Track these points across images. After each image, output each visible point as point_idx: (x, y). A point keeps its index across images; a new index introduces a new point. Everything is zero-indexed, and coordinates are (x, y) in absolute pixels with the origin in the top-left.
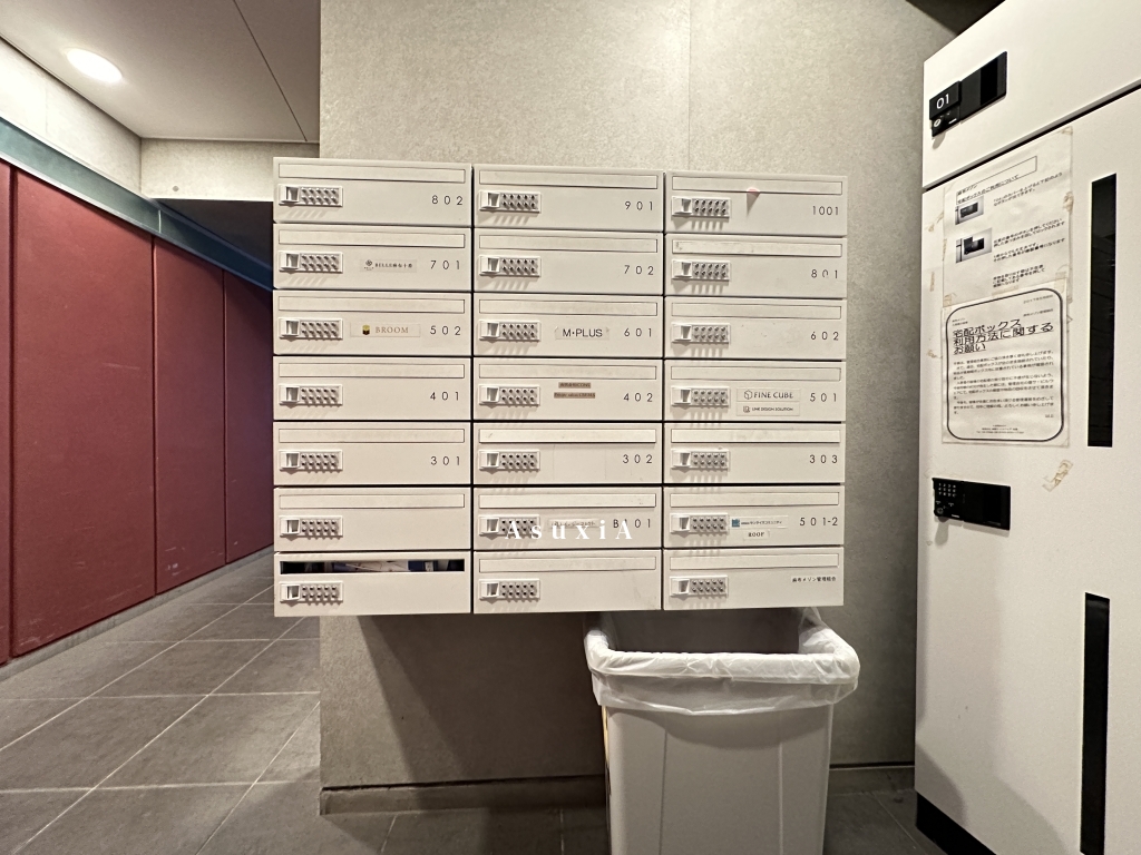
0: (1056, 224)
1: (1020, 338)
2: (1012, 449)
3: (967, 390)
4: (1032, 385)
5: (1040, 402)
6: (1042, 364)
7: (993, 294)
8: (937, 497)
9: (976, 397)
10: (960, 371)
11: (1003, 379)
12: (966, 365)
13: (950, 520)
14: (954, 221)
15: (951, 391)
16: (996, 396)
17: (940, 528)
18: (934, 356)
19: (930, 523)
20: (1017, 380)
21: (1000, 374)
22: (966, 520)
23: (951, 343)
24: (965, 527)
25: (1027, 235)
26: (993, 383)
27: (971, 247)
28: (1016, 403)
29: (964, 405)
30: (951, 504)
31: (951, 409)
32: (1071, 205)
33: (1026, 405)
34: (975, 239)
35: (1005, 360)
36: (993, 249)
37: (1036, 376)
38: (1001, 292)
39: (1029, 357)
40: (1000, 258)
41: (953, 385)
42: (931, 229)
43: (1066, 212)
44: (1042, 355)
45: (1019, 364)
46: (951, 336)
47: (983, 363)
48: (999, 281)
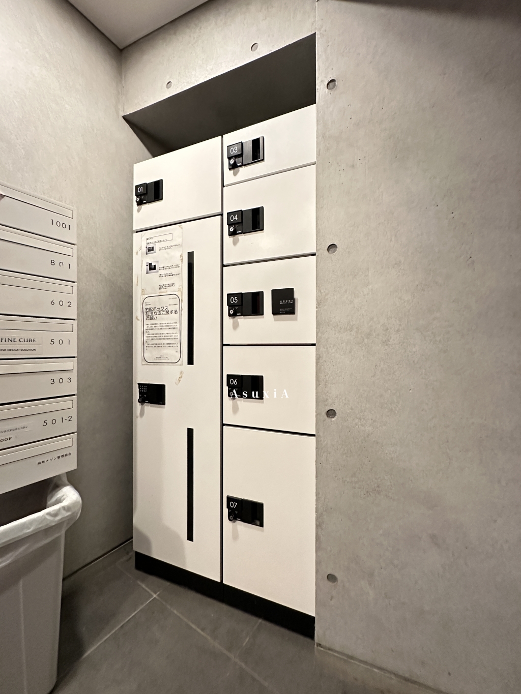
0: (177, 266)
1: (167, 315)
2: (166, 367)
3: (151, 338)
4: (172, 337)
5: (174, 345)
6: (174, 328)
7: (159, 293)
8: (140, 393)
9: (154, 342)
10: (148, 328)
11: (163, 334)
12: (150, 326)
13: (145, 404)
14: (145, 253)
15: (145, 338)
16: (160, 341)
17: (141, 408)
18: (138, 320)
19: (137, 406)
20: (167, 335)
21: (161, 331)
22: (151, 403)
23: (145, 314)
24: (151, 407)
25: (170, 268)
26: (159, 335)
27: (152, 268)
28: (167, 345)
29: (149, 345)
30: (145, 396)
31: (145, 348)
32: (182, 259)
33: (170, 346)
34: (153, 264)
35: (163, 325)
36: (159, 271)
37: (173, 333)
38: (162, 292)
39: (171, 324)
40: (161, 276)
41: (146, 335)
42: (137, 253)
43: (180, 261)
44: (174, 324)
45: (167, 327)
46: (144, 310)
47: (156, 325)
48: (161, 287)
